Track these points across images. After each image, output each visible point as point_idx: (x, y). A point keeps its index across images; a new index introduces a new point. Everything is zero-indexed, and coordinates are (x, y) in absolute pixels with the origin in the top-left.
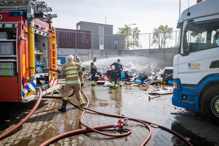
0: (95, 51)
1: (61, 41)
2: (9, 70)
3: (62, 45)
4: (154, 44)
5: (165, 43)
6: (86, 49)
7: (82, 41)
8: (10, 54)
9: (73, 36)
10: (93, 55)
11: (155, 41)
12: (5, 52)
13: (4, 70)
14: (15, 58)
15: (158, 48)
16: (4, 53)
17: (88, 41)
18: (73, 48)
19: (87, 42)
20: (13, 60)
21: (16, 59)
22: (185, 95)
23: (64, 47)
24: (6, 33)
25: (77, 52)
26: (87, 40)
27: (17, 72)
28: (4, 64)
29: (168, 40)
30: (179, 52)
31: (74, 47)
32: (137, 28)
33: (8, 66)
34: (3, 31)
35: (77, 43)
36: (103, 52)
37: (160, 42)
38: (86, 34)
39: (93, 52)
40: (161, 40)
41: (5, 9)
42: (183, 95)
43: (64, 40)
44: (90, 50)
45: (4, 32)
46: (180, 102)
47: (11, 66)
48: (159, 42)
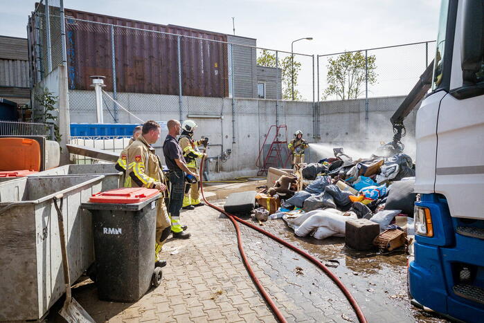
0: (243, 103)
1: (125, 65)
3: (130, 81)
6: (212, 96)
7: (198, 70)
9: (168, 49)
10: (236, 117)
17: (218, 69)
18: (168, 93)
19: (216, 72)
22: (466, 265)
23: (137, 88)
25: (185, 109)
26: (216, 65)
30: (444, 85)
31: (171, 90)
35: (183, 74)
36: (266, 107)
38: (211, 43)
39: (235, 106)
42: (457, 267)
43: (136, 61)
44: (226, 102)
46: (446, 294)
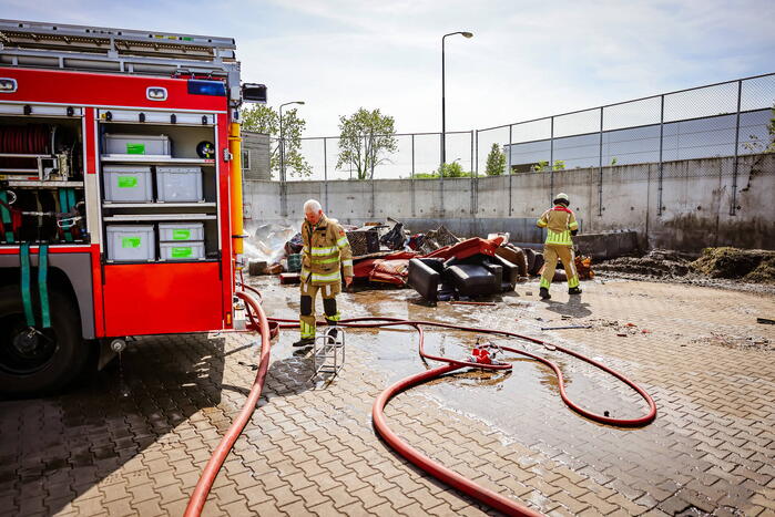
2: (189, 244)
4: (344, 164)
5: (373, 162)
8: (193, 199)
11: (347, 156)
12: (178, 195)
13: (175, 244)
14: (212, 211)
15: (355, 175)
16: (174, 195)
20: (203, 217)
21: (216, 214)
24: (166, 138)
27: (220, 248)
28: (174, 226)
29: (382, 154)
32: (294, 113)
33: (188, 234)
34: (159, 134)
37: (363, 157)
40: (363, 152)
41: (136, 66)
45: (162, 137)
47: (197, 232)
48: (359, 159)
